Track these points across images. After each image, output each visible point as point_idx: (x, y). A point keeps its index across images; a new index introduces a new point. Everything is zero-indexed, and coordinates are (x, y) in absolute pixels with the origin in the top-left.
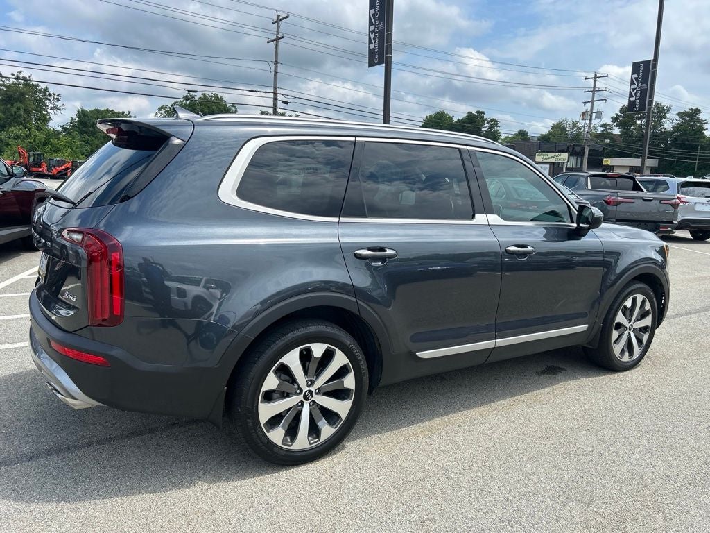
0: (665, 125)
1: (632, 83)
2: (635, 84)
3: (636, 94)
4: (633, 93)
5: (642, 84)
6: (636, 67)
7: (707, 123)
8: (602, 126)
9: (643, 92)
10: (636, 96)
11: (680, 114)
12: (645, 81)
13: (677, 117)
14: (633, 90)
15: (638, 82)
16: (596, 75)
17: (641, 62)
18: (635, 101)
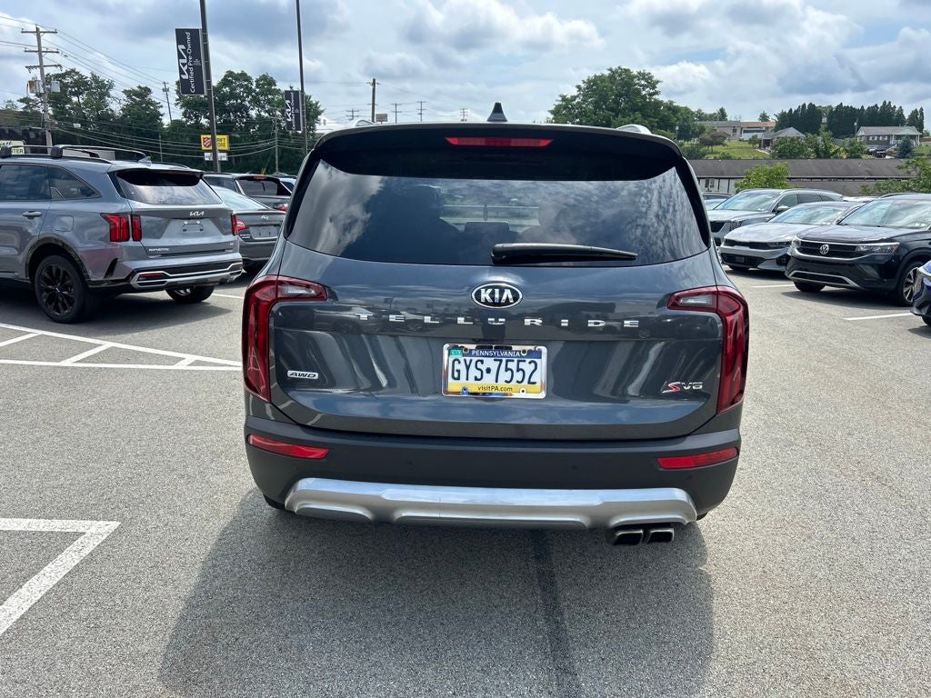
0: (111, 105)
1: (180, 56)
2: (183, 58)
3: (188, 71)
4: (184, 69)
5: (193, 59)
6: (181, 35)
7: (161, 107)
8: (21, 101)
9: (197, 70)
10: (189, 74)
11: (128, 93)
12: (196, 54)
13: (124, 96)
14: (184, 65)
15: (188, 56)
16: (37, 29)
17: (188, 30)
18: (188, 80)
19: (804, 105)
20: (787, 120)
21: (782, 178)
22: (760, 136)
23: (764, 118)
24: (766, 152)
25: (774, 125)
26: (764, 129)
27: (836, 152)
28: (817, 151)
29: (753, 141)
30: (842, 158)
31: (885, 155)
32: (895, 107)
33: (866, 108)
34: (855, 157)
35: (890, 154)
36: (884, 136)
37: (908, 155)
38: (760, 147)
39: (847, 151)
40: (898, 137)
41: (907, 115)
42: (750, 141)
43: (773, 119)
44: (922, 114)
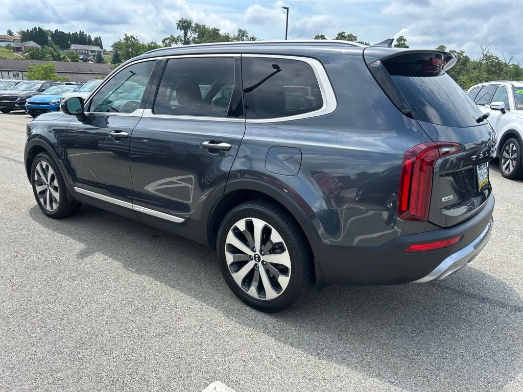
19: (35, 28)
20: (27, 36)
21: (53, 73)
22: (12, 44)
23: (10, 33)
24: (19, 55)
25: (19, 38)
26: (12, 40)
27: (64, 58)
28: (53, 56)
29: (8, 47)
30: (68, 61)
31: (88, 60)
32: (86, 34)
33: (71, 34)
34: (75, 61)
35: (91, 60)
36: (85, 50)
37: (101, 61)
38: (14, 51)
39: (70, 58)
40: (93, 51)
41: (93, 39)
42: (7, 47)
43: (16, 35)
44: (100, 40)
